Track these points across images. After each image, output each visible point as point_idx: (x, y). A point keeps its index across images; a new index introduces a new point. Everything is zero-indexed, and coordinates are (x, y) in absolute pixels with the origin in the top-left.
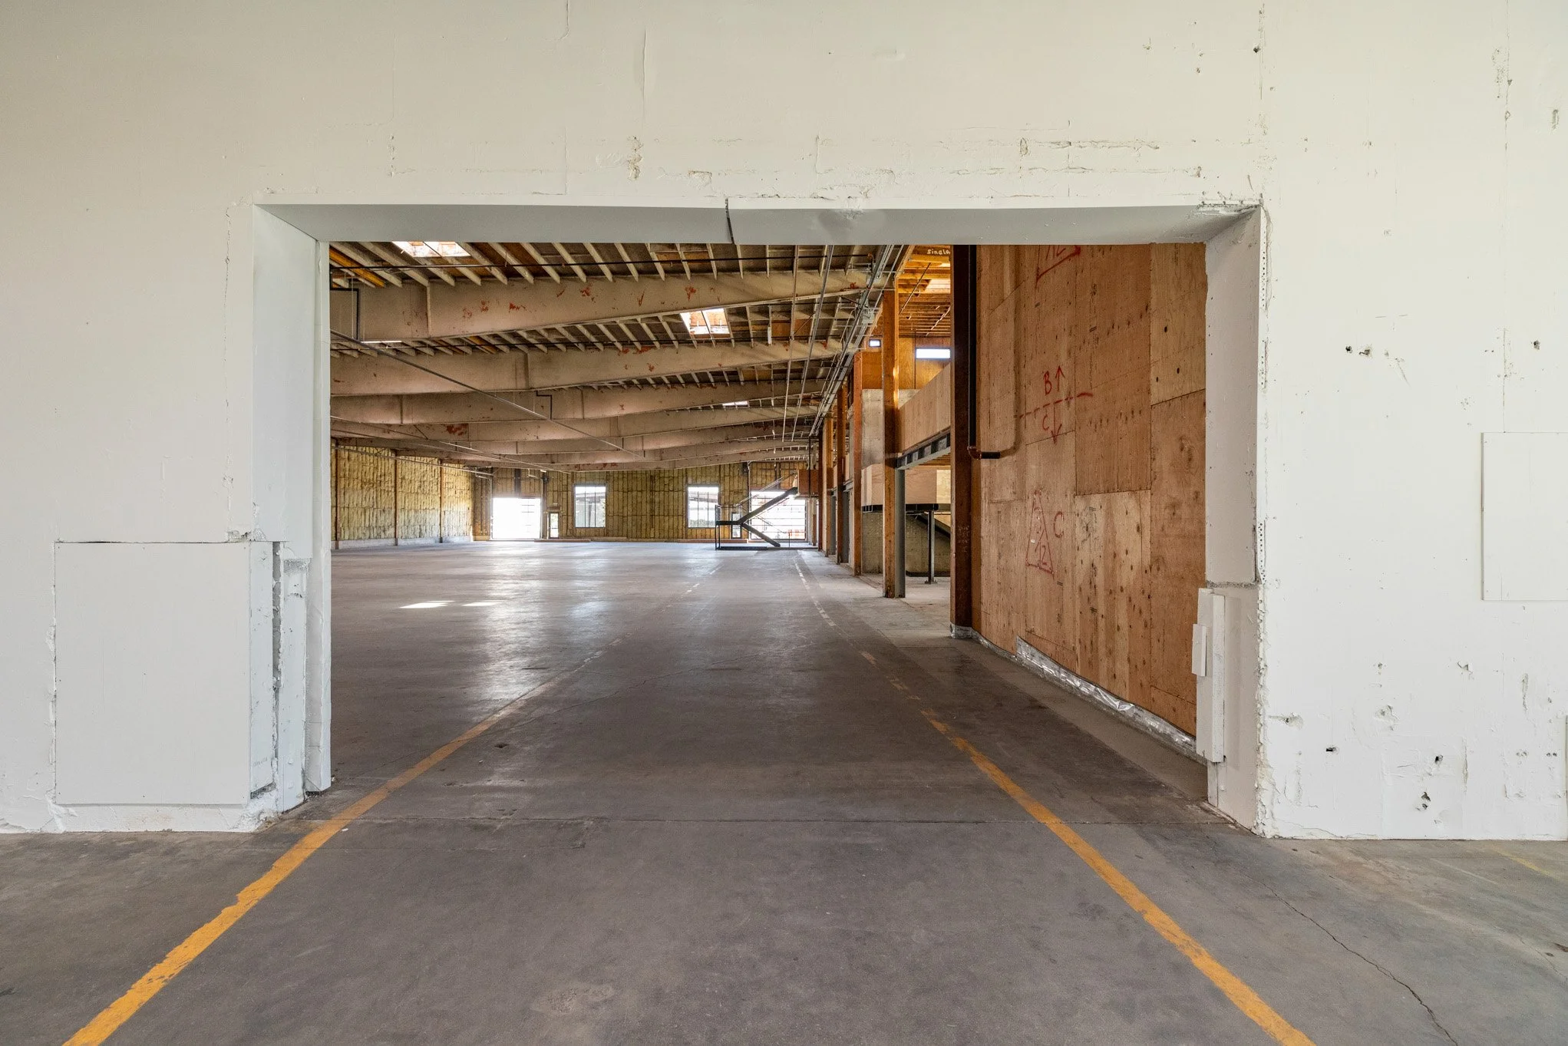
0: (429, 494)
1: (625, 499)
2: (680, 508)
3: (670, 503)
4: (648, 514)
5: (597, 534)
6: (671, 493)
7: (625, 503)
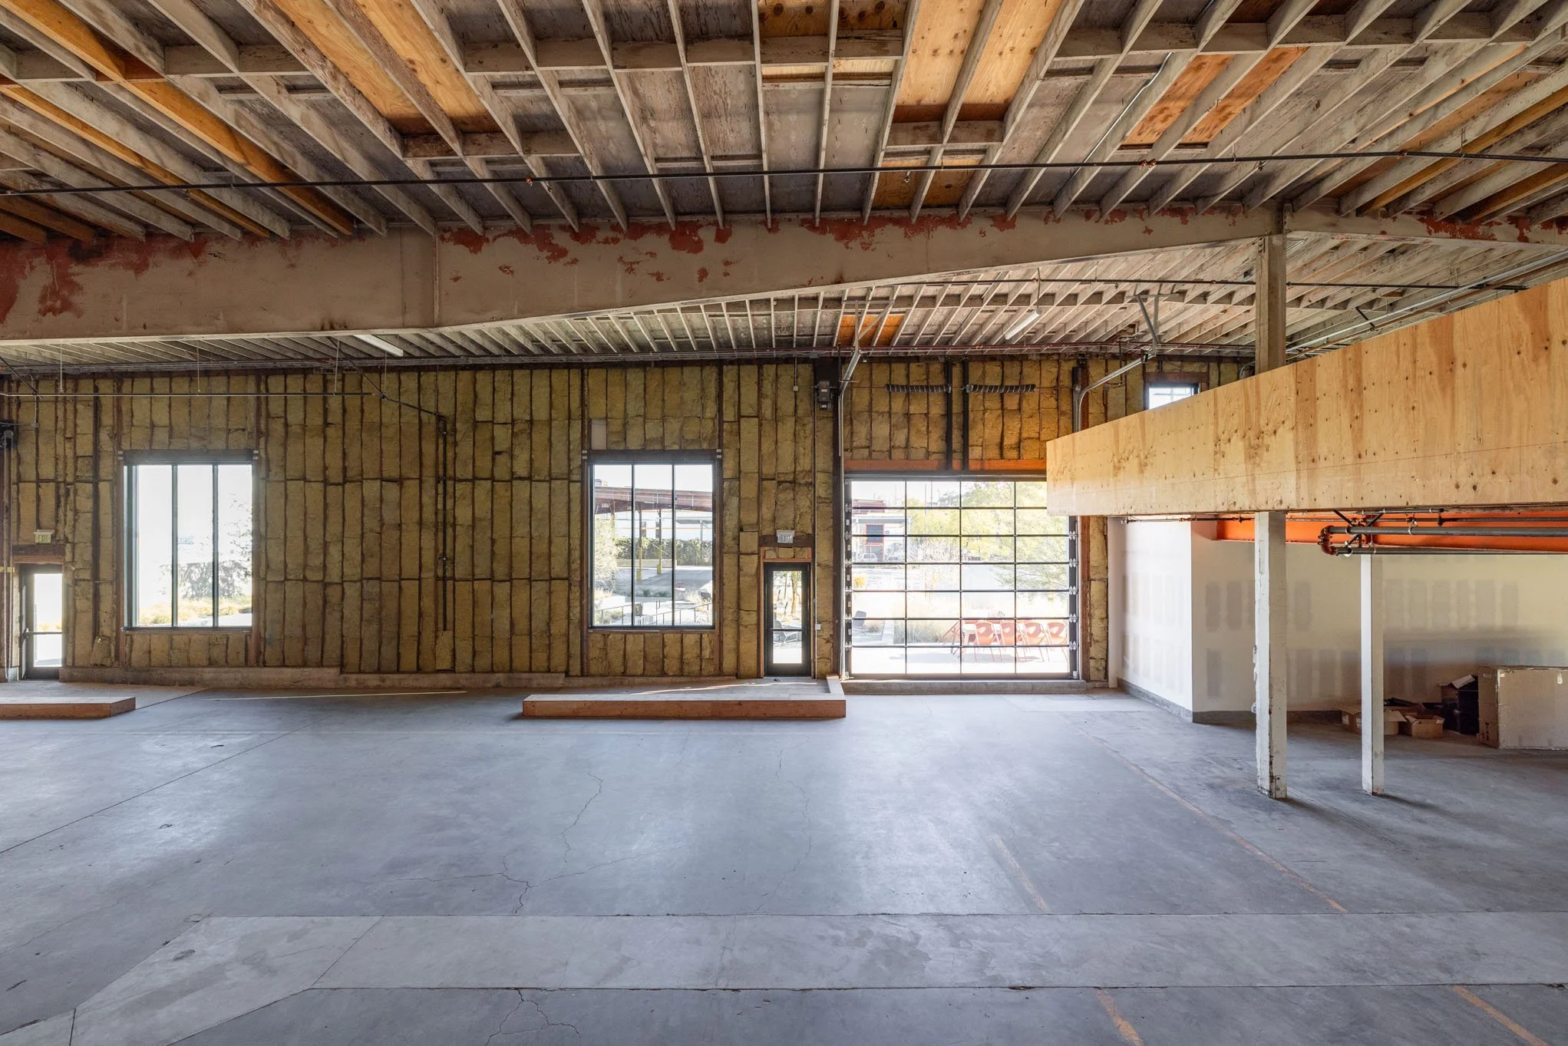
1: (335, 516)
2: (559, 547)
3: (521, 530)
4: (429, 575)
5: (217, 653)
6: (522, 489)
7: (334, 528)
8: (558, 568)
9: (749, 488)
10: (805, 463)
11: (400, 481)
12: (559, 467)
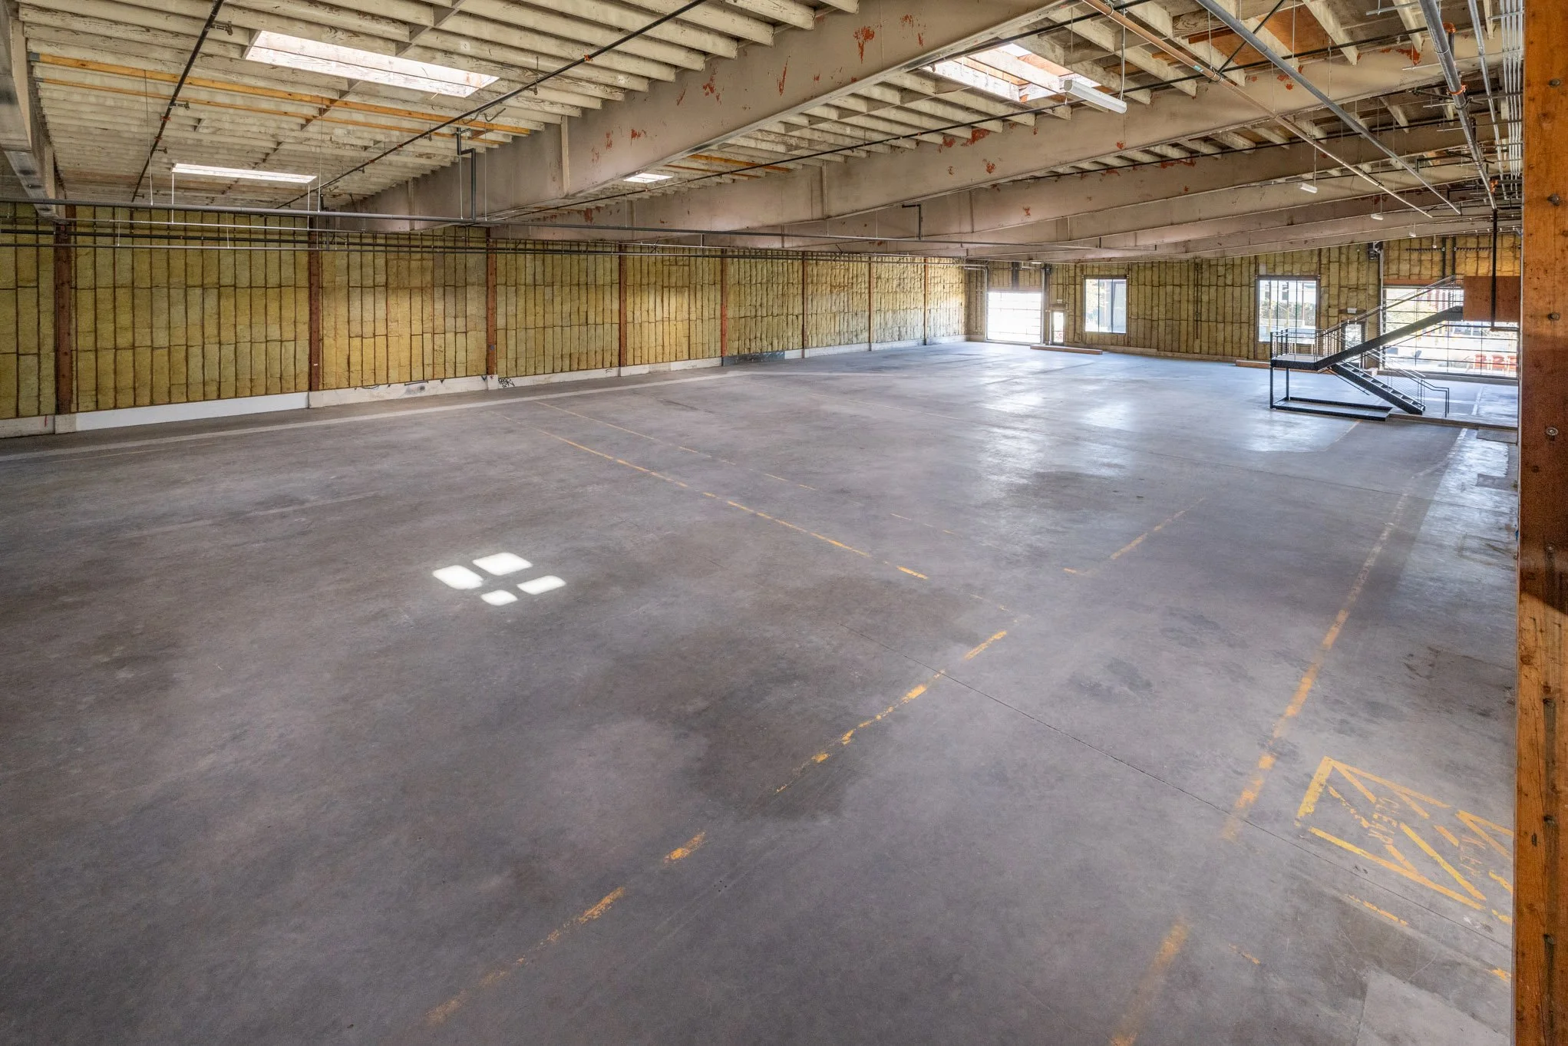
0: (910, 292)
1: (1155, 297)
2: (1245, 311)
3: (1229, 304)
4: (1191, 319)
5: (1114, 341)
6: (1229, 289)
7: (1155, 302)
8: (1244, 318)
9: (1334, 291)
10: (1363, 281)
11: (1180, 286)
12: (1245, 280)
